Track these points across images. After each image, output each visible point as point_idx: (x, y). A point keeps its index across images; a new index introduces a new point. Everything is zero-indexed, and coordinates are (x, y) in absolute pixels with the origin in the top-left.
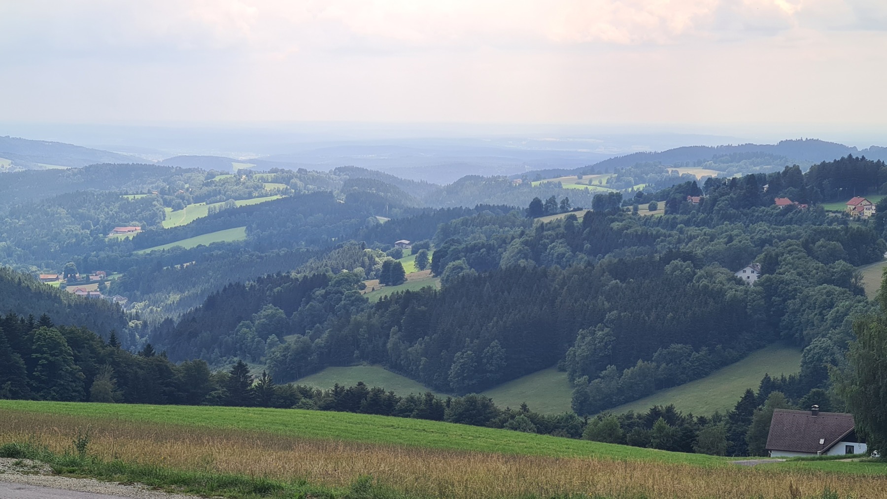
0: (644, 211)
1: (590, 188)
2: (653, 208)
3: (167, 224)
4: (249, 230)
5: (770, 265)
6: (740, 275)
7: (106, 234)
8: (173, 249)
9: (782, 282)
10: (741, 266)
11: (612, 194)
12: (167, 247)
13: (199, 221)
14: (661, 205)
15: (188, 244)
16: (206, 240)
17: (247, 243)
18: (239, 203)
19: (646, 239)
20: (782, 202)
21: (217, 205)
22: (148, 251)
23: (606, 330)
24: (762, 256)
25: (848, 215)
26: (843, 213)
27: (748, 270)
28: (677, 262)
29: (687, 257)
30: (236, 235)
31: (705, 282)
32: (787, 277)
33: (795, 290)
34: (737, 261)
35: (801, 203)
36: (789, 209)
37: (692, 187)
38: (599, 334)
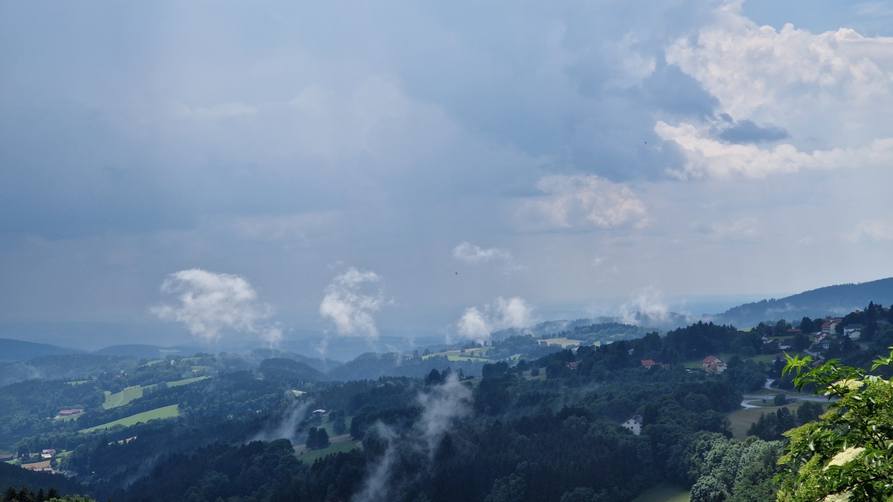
0: (528, 375)
1: (472, 359)
2: (535, 373)
3: (107, 406)
4: (181, 407)
5: (650, 418)
6: (625, 425)
7: (53, 416)
8: (115, 428)
9: (665, 430)
10: (625, 419)
11: (499, 363)
12: (109, 425)
13: (136, 401)
14: (542, 370)
15: (128, 422)
16: (143, 418)
17: (180, 419)
18: (170, 384)
19: (533, 399)
20: (648, 364)
21: (151, 387)
22: (92, 429)
23: (518, 478)
24: (642, 408)
25: (704, 372)
26: (700, 370)
27: (632, 421)
28: (573, 417)
29: (580, 413)
30: (170, 412)
31: (599, 433)
32: (668, 426)
33: (676, 436)
34: (625, 412)
35: (665, 363)
36: (654, 368)
37: (567, 354)
38: (513, 482)
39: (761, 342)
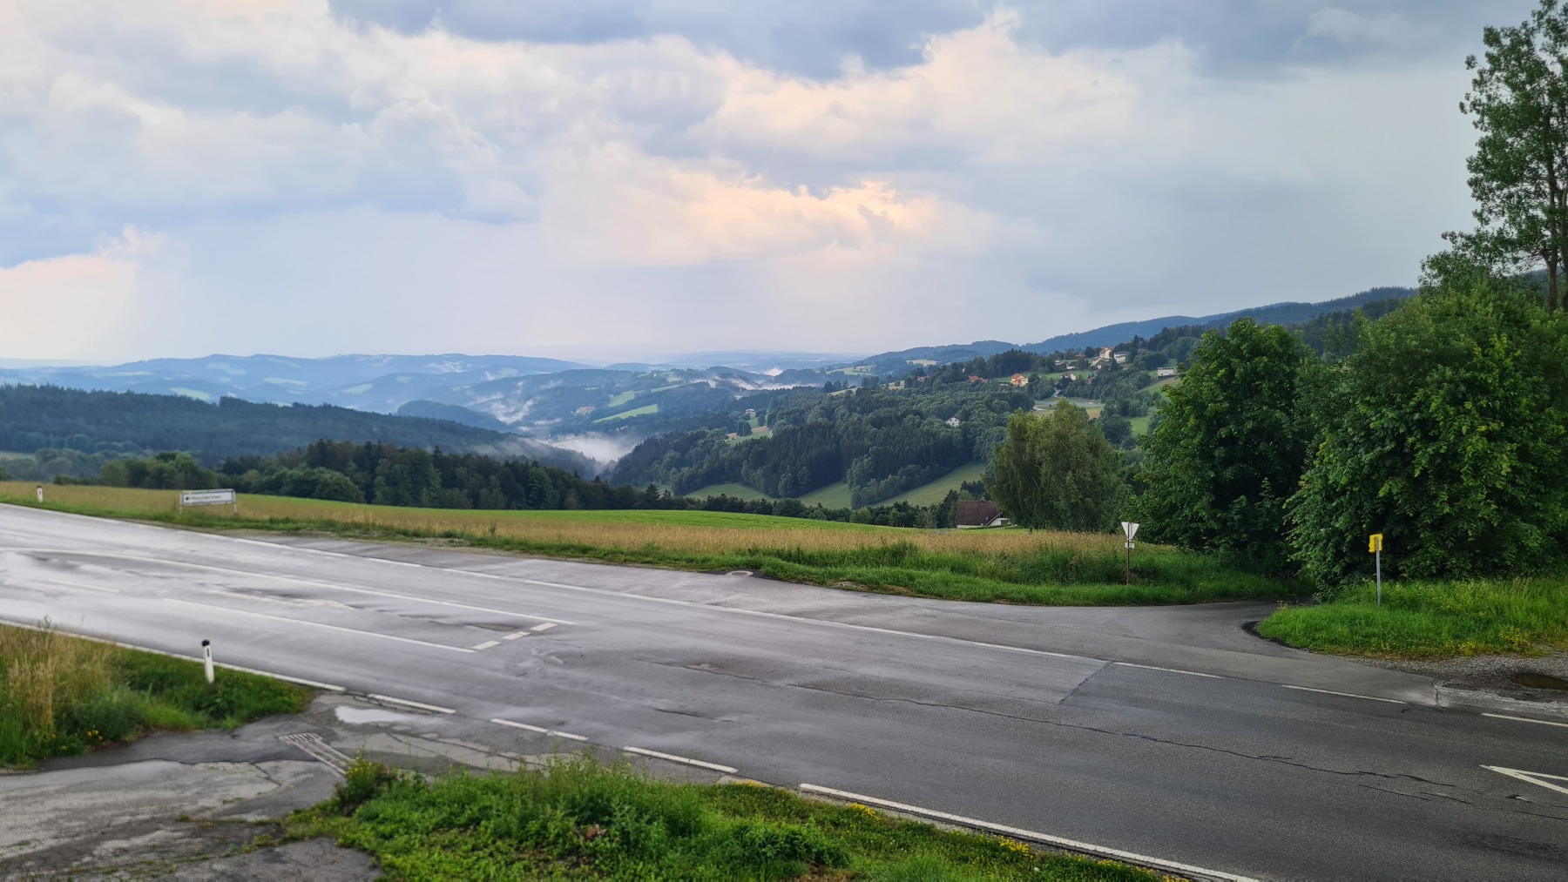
0: (892, 386)
1: (861, 374)
2: (898, 384)
3: (611, 405)
4: (659, 406)
5: (966, 416)
6: (948, 422)
7: (575, 411)
8: (615, 419)
9: (973, 426)
10: (949, 417)
11: (873, 378)
12: (610, 418)
13: (630, 402)
14: (902, 383)
15: (624, 416)
16: (634, 413)
17: (658, 414)
18: (653, 390)
19: (892, 403)
20: (973, 379)
21: (640, 392)
22: (600, 421)
23: (870, 458)
24: (961, 411)
25: (1012, 385)
26: (1009, 384)
27: (954, 419)
28: (911, 416)
29: (916, 413)
30: (652, 409)
31: (926, 427)
32: (975, 423)
33: (980, 430)
34: (946, 415)
35: (985, 378)
36: (977, 382)
37: (920, 371)
38: (865, 460)
39: (1054, 364)
